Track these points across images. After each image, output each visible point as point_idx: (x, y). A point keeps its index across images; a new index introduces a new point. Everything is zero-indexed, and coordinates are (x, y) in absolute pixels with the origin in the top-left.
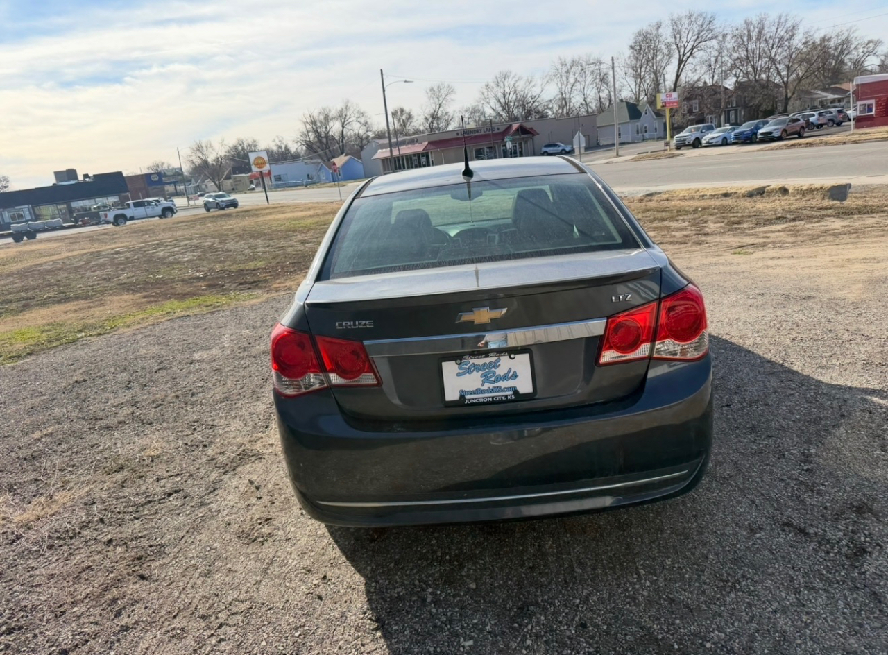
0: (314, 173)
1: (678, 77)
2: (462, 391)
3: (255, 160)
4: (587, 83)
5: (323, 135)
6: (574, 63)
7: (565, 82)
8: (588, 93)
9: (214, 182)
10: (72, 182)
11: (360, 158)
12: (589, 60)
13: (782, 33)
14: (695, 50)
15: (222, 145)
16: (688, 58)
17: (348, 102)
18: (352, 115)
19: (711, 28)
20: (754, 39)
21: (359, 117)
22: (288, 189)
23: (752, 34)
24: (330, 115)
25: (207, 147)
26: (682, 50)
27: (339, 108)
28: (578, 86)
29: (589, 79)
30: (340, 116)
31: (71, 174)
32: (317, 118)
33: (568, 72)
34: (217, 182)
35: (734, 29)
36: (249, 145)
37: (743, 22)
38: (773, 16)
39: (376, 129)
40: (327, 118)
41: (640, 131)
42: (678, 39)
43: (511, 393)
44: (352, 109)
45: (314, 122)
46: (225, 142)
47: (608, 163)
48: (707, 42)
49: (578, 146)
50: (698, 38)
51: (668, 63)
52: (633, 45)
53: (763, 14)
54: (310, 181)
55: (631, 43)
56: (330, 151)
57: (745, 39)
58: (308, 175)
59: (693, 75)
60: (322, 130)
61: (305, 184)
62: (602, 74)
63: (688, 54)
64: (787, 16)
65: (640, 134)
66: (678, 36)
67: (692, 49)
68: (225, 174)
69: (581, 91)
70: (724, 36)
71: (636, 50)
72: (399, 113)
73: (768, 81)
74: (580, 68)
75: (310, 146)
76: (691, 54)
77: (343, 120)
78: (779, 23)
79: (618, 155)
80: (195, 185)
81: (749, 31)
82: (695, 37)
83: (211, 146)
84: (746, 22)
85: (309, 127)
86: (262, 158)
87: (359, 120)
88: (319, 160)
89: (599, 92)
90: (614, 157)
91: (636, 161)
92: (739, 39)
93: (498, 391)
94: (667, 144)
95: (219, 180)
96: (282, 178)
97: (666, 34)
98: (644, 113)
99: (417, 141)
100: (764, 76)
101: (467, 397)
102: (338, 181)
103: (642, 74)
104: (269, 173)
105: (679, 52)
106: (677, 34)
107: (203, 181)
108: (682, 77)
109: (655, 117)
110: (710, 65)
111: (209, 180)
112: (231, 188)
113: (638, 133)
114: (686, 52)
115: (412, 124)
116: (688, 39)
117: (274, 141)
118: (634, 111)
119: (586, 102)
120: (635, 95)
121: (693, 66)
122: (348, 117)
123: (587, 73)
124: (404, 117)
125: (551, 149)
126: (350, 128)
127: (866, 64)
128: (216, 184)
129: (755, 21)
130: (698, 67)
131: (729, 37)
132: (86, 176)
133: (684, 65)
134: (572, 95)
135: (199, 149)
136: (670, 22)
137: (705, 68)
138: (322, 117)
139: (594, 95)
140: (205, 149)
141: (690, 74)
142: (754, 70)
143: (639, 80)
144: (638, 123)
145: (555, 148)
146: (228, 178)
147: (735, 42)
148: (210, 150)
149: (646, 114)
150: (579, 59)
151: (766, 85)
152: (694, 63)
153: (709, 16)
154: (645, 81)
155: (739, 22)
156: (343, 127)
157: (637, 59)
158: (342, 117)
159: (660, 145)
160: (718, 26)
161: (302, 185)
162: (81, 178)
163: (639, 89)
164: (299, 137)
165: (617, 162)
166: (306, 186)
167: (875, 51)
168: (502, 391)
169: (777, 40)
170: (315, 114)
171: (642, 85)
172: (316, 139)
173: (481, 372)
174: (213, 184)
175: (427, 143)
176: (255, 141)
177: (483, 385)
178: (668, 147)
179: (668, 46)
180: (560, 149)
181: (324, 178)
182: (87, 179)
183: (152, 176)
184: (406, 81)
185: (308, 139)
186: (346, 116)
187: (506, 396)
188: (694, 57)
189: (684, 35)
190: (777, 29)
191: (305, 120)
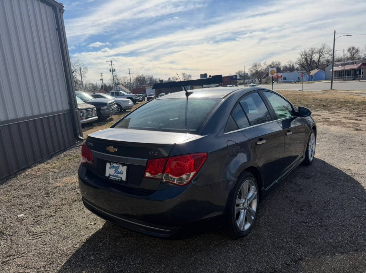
0: (300, 77)
2: (109, 174)
3: (271, 71)
5: (309, 60)
9: (258, 79)
10: (205, 78)
11: (325, 71)
15: (265, 64)
17: (325, 45)
18: (326, 51)
21: (329, 52)
22: (287, 83)
24: (314, 52)
25: (258, 65)
27: (320, 48)
30: (319, 52)
31: (205, 75)
32: (307, 53)
34: (260, 79)
36: (276, 64)
39: (337, 57)
40: (313, 53)
43: (120, 179)
44: (326, 48)
45: (306, 55)
46: (266, 63)
54: (298, 80)
56: (311, 67)
58: (298, 78)
60: (309, 58)
61: (295, 81)
68: (264, 76)
72: (352, 50)
75: (302, 66)
77: (320, 54)
80: (251, 80)
83: (260, 65)
85: (303, 56)
86: (274, 71)
87: (329, 53)
88: (305, 71)
93: (117, 177)
95: (261, 79)
96: (286, 78)
99: (355, 63)
101: (111, 177)
102: (311, 80)
104: (281, 76)
107: (255, 79)
111: (257, 78)
112: (265, 82)
115: (358, 54)
117: (288, 63)
122: (323, 52)
124: (354, 51)
126: (323, 57)
128: (259, 80)
132: (210, 76)
135: (255, 66)
138: (310, 52)
140: (257, 66)
146: (264, 78)
148: (259, 66)
156: (320, 56)
158: (321, 52)
161: (294, 82)
162: (208, 77)
164: (298, 61)
166: (296, 82)
168: (119, 178)
170: (307, 51)
172: (306, 62)
173: (115, 169)
174: (258, 80)
175: (361, 64)
176: (279, 63)
177: (114, 174)
181: (305, 79)
182: (210, 77)
183: (234, 77)
184: (348, 36)
185: (301, 62)
186: (322, 51)
187: (119, 180)
191: (302, 54)
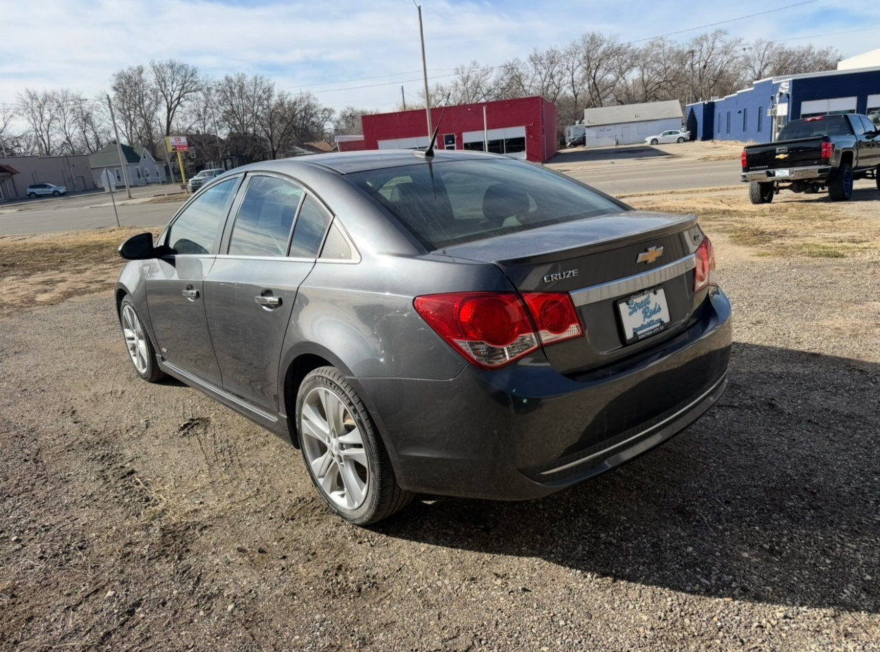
1: (169, 123)
2: (634, 329)
4: (68, 121)
6: (47, 99)
7: (39, 118)
8: (71, 131)
12: (66, 97)
13: (260, 93)
14: (182, 99)
16: (176, 106)
19: (195, 80)
20: (237, 95)
23: (232, 90)
26: (169, 98)
28: (56, 124)
29: (70, 117)
33: (40, 107)
35: (217, 84)
37: (224, 79)
38: (249, 78)
41: (141, 174)
42: (163, 87)
47: (122, 205)
48: (193, 93)
49: (108, 184)
50: (183, 87)
51: (156, 109)
52: (117, 87)
53: (240, 74)
55: (114, 83)
57: (229, 94)
59: (184, 123)
62: (85, 114)
63: (176, 102)
64: (261, 78)
65: (142, 178)
66: (163, 84)
67: (179, 98)
69: (61, 129)
70: (209, 89)
71: (121, 92)
73: (255, 134)
74: (56, 105)
76: (178, 103)
78: (256, 84)
79: (130, 197)
81: (231, 88)
82: (180, 87)
84: (226, 79)
89: (84, 132)
90: (127, 199)
91: (154, 203)
92: (223, 94)
93: (653, 325)
94: (184, 187)
97: (150, 78)
98: (142, 156)
100: (251, 130)
101: (639, 333)
103: (132, 117)
105: (167, 100)
106: (161, 81)
108: (173, 124)
109: (155, 161)
110: (199, 115)
113: (139, 176)
114: (173, 100)
116: (174, 88)
118: (130, 154)
119: (70, 142)
120: (128, 137)
121: (183, 115)
123: (65, 110)
125: (40, 190)
127: (326, 127)
129: (235, 79)
130: (188, 116)
131: (213, 92)
133: (173, 113)
134: (50, 133)
136: (152, 68)
137: (195, 117)
139: (78, 135)
141: (181, 122)
142: (241, 123)
143: (129, 123)
144: (138, 166)
145: (45, 190)
147: (219, 96)
149: (145, 157)
150: (54, 94)
151: (254, 137)
152: (183, 111)
153: (191, 69)
154: (136, 125)
155: (220, 78)
157: (123, 101)
159: (175, 188)
160: (200, 79)
163: (131, 133)
165: (133, 204)
167: (331, 117)
168: (655, 323)
169: (257, 99)
171: (133, 128)
173: (641, 309)
177: (644, 321)
178: (185, 190)
179: (154, 92)
180: (52, 190)
187: (658, 327)
188: (182, 106)
189: (168, 83)
190: (255, 89)
